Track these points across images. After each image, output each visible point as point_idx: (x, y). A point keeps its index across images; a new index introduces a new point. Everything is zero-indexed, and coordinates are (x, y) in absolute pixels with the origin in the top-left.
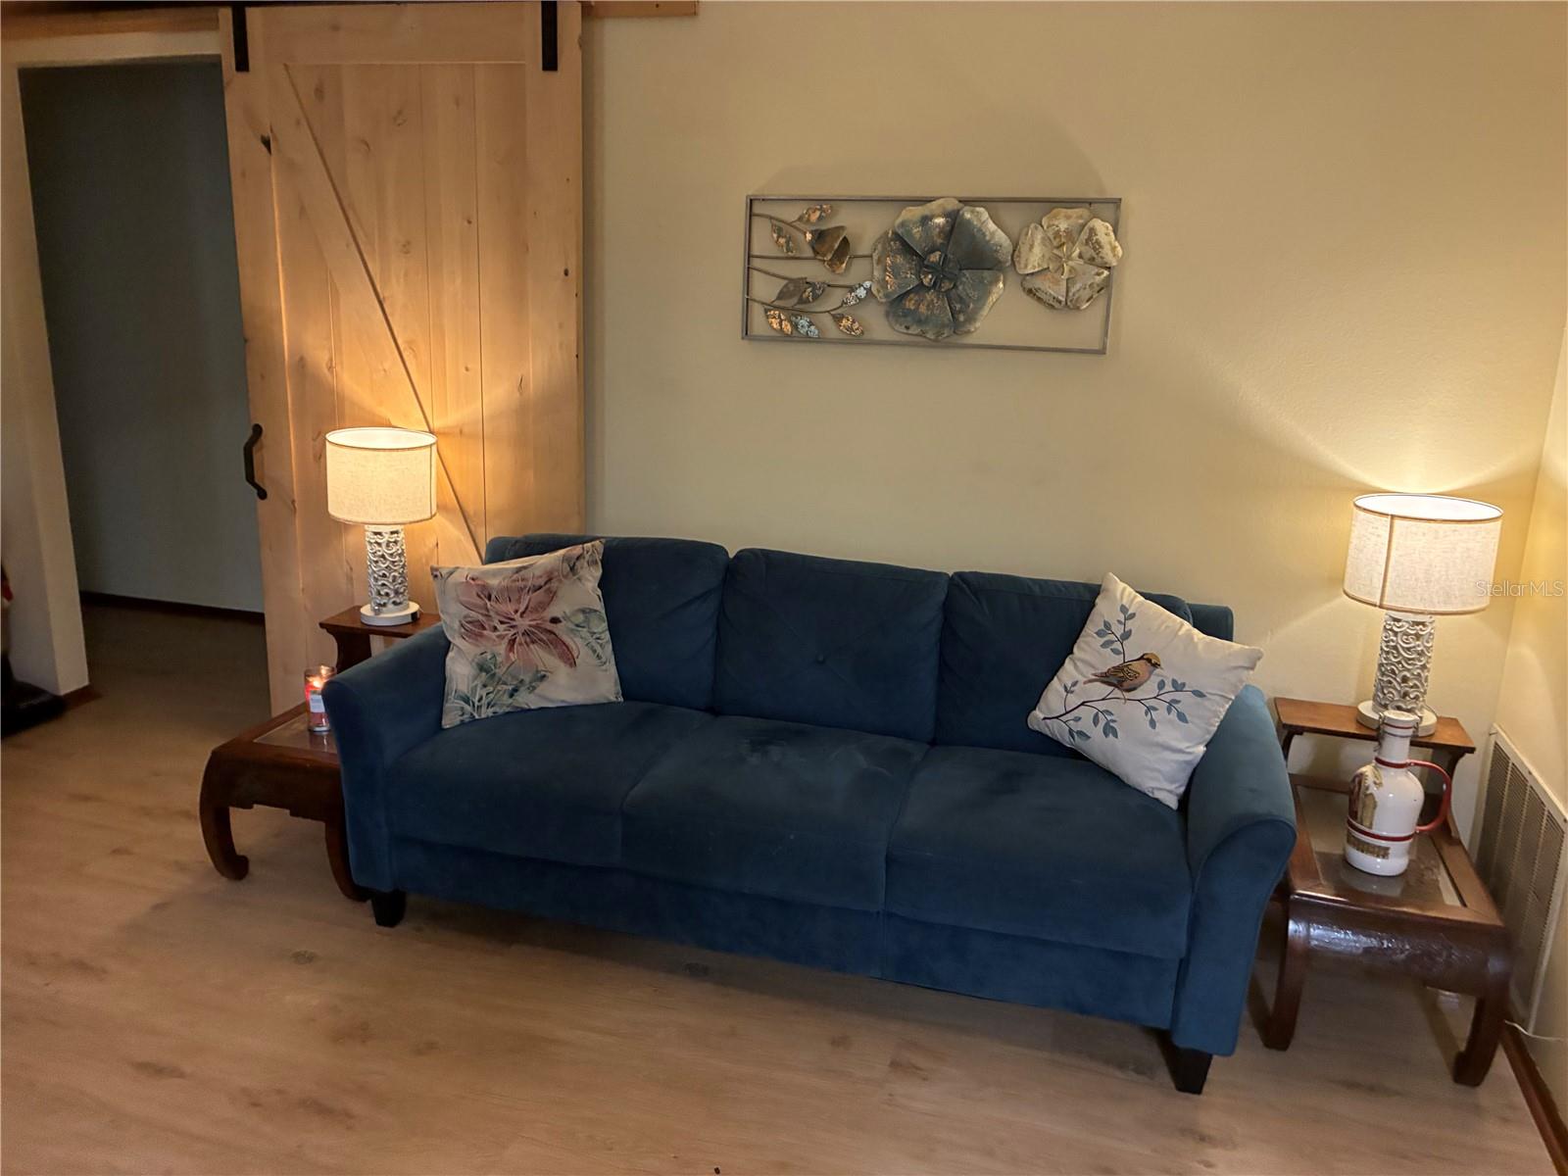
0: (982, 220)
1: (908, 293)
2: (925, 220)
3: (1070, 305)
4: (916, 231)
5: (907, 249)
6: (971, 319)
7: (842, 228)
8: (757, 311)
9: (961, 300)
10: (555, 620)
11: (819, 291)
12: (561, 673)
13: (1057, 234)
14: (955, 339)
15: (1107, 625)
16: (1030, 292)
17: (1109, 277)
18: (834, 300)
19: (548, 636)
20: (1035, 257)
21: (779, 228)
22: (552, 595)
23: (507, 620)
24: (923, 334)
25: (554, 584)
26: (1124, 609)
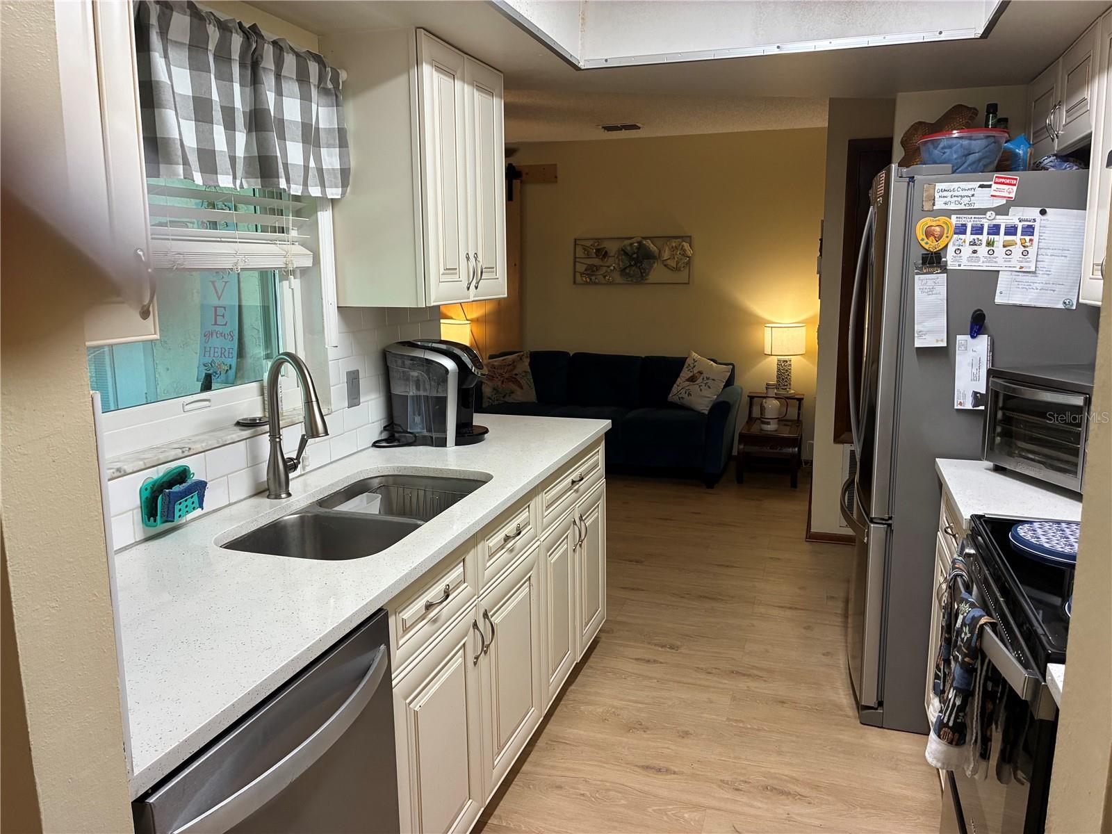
0: (648, 243)
1: (627, 267)
2: (631, 244)
3: (677, 269)
4: (629, 248)
5: (626, 253)
6: (647, 275)
7: (605, 248)
8: (578, 275)
9: (644, 269)
10: (516, 375)
11: (598, 268)
12: (519, 392)
13: (672, 247)
14: (643, 281)
15: (689, 365)
16: (665, 266)
17: (689, 261)
18: (603, 270)
19: (514, 380)
20: (666, 255)
21: (585, 248)
22: (515, 367)
23: (501, 375)
24: (632, 281)
25: (515, 363)
26: (694, 360)
